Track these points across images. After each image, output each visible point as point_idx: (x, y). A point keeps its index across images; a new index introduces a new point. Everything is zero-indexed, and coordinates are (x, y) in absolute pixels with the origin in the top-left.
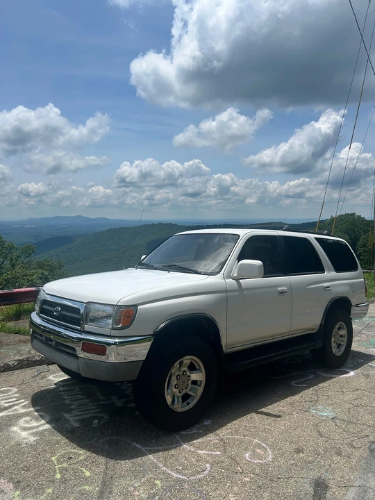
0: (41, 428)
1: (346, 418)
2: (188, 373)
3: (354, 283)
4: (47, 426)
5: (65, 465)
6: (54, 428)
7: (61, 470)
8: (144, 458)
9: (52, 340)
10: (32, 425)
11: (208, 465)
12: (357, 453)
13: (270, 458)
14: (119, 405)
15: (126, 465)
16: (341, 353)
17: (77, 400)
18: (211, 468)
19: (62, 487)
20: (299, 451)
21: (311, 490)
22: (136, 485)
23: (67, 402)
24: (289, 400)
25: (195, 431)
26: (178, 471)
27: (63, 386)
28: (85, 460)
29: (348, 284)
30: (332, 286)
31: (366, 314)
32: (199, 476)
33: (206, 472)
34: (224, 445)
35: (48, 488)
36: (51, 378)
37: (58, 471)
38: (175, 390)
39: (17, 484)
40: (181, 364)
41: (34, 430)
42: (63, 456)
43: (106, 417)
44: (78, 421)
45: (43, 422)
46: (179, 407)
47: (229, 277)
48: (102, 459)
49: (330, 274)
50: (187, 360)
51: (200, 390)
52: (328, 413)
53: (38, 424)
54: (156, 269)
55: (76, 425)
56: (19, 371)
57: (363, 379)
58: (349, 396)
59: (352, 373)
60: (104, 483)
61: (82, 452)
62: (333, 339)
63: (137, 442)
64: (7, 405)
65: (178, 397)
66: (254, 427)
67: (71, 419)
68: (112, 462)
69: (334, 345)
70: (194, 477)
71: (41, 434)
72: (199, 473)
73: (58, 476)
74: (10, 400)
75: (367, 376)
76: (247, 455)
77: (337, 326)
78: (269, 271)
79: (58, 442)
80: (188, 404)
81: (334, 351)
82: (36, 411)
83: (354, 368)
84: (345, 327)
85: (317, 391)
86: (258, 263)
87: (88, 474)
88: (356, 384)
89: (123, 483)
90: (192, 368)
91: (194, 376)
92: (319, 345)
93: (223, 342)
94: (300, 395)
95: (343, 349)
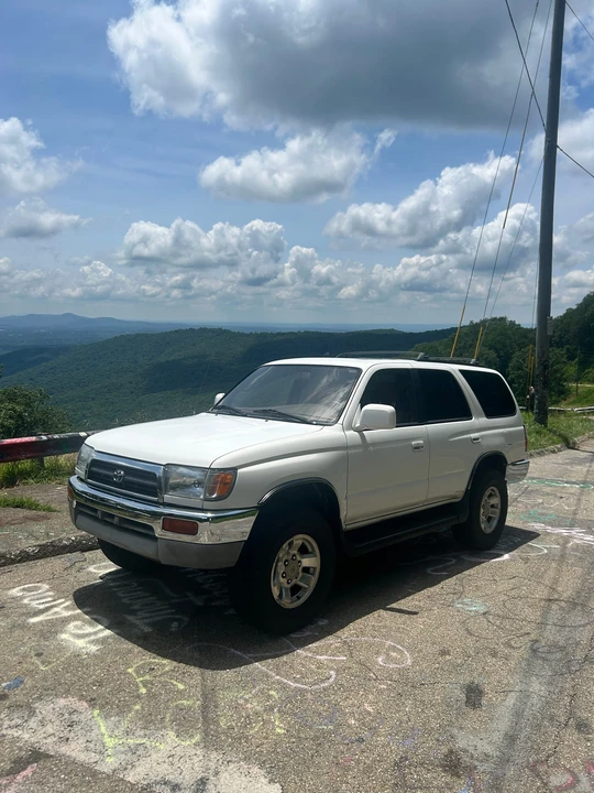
0: (101, 635)
1: (501, 613)
2: (299, 558)
3: (510, 433)
4: (108, 632)
5: (147, 677)
6: (118, 634)
7: (145, 684)
8: (250, 667)
9: (113, 516)
10: (86, 632)
11: (332, 672)
12: (515, 654)
13: (409, 662)
14: (199, 603)
15: (227, 675)
16: (492, 529)
17: (139, 598)
18: (337, 675)
19: (152, 703)
20: (444, 653)
21: (463, 697)
22: (247, 697)
23: (125, 601)
24: (426, 592)
25: (308, 633)
26: (295, 679)
27: (114, 580)
28: (173, 671)
29: (502, 434)
30: (482, 437)
31: (525, 475)
32: (323, 685)
33: (331, 680)
34: (349, 647)
35: (134, 704)
36: (91, 569)
37: (141, 685)
38: (282, 580)
39: (92, 702)
40: (290, 544)
41: (93, 638)
42: (142, 667)
43: (186, 619)
44: (148, 624)
45: (100, 627)
46: (288, 603)
47: (350, 427)
48: (194, 670)
49: (480, 420)
50: (298, 540)
51: (314, 580)
52: (478, 607)
53: (95, 630)
54: (245, 416)
55: (148, 629)
56: (42, 561)
57: (521, 564)
58: (504, 586)
59: (506, 556)
60: (205, 696)
61: (165, 661)
62: (482, 511)
63: (236, 649)
64: (41, 607)
65: (286, 589)
66: (385, 627)
67: (138, 622)
68: (209, 673)
69: (482, 518)
70: (317, 686)
71: (103, 641)
72: (323, 681)
73: (143, 691)
74: (44, 600)
75: (526, 560)
76: (380, 659)
77: (487, 493)
78: (403, 418)
79: (130, 651)
80: (299, 598)
81: (483, 526)
82: (86, 613)
83: (508, 550)
84: (498, 494)
85: (461, 580)
86: (389, 409)
87: (181, 687)
88: (512, 571)
89: (230, 695)
90: (303, 551)
91: (306, 562)
92: (464, 519)
93: (342, 516)
94: (440, 585)
95: (495, 523)
